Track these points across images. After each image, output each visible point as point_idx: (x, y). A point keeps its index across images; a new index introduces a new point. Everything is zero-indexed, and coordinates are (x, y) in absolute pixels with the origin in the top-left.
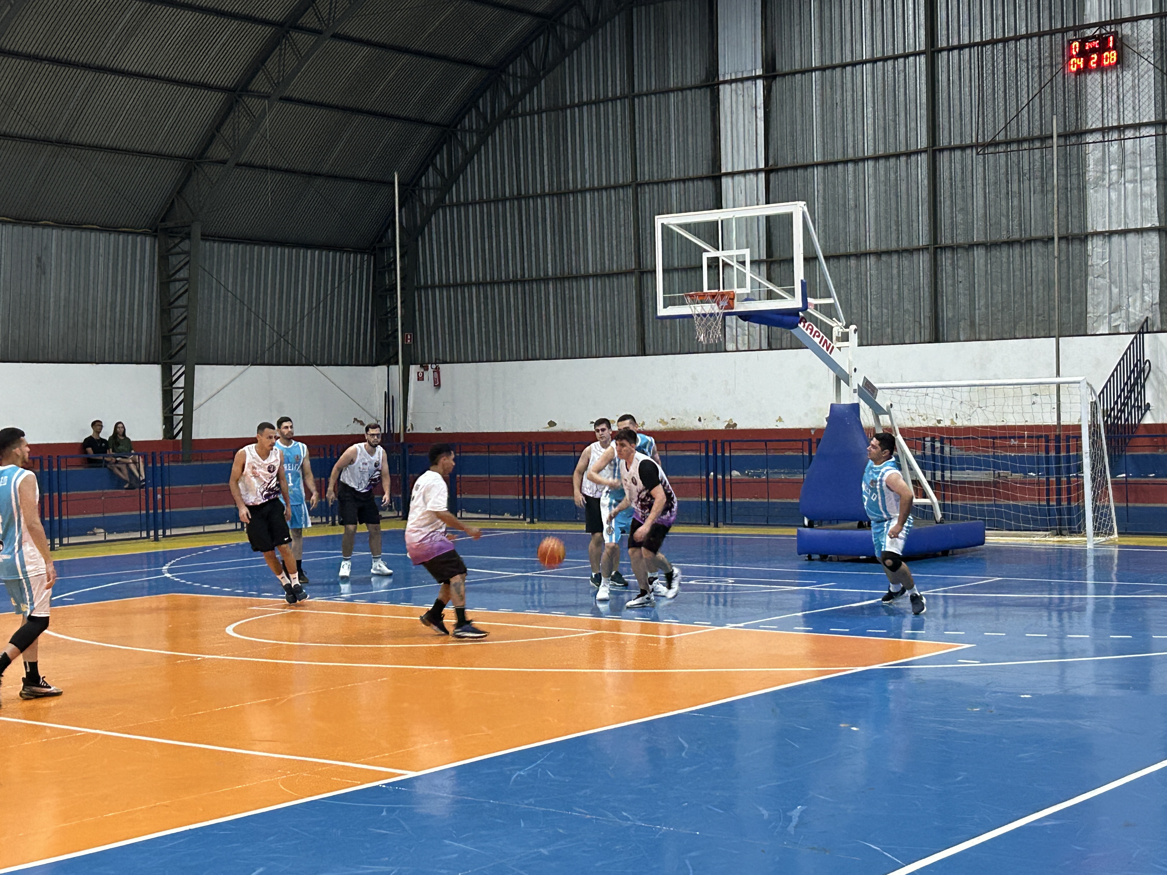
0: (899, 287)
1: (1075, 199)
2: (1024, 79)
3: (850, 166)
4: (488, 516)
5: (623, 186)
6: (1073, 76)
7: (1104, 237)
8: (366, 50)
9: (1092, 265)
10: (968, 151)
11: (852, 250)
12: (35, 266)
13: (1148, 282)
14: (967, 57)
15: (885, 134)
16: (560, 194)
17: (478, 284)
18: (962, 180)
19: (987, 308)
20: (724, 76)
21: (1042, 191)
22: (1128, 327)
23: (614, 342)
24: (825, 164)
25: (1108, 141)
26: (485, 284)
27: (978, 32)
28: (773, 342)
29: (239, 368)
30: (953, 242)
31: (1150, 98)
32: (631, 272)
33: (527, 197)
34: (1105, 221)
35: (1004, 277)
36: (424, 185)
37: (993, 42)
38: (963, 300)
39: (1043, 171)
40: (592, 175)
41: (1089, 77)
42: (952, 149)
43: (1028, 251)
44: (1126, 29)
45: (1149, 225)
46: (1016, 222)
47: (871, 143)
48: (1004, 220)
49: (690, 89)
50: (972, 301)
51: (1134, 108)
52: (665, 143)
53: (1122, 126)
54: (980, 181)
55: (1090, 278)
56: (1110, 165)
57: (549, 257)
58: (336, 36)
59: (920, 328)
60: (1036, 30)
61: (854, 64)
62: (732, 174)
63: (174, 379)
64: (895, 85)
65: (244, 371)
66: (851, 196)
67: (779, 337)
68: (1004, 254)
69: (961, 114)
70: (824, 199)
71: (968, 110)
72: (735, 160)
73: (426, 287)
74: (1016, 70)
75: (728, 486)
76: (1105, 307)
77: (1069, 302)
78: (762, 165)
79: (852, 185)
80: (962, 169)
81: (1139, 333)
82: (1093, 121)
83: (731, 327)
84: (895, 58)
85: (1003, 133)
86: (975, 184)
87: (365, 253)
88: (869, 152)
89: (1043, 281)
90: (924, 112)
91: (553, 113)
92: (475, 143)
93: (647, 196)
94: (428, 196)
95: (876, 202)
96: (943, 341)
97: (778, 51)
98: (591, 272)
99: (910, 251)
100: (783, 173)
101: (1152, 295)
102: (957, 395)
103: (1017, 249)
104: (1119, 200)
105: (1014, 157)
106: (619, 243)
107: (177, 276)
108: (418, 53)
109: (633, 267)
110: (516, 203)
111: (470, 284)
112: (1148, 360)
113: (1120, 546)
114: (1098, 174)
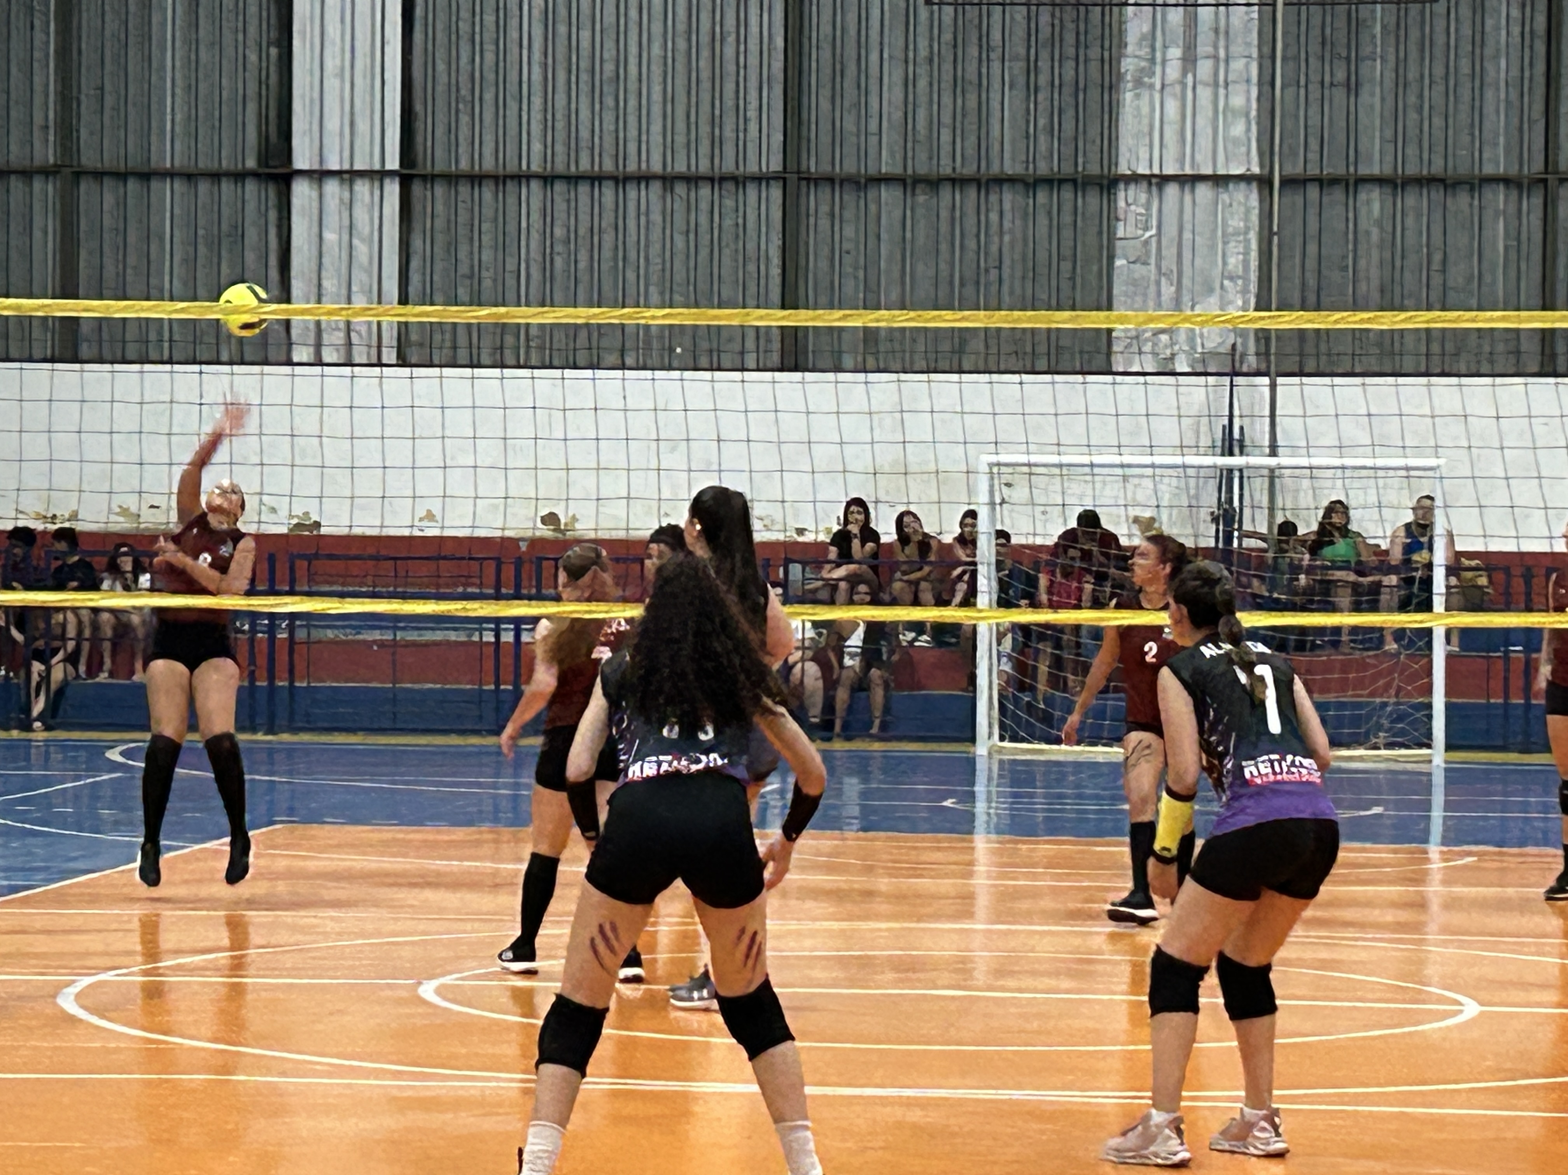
0: (713, 254)
1: (1094, 106)
9: (1123, 239)
13: (1234, 277)
18: (859, 46)
22: (1196, 362)
28: (412, 342)
30: (832, 168)
32: (45, 172)
34: (1152, 157)
38: (851, 288)
39: (1030, 46)
45: (1240, 170)
50: (872, 291)
54: (897, 53)
55: (1119, 262)
67: (425, 339)
68: (944, 202)
77: (1074, 306)
80: (860, 23)
81: (1232, 374)
86: (885, 55)
89: (1024, 259)
96: (809, 370)
99: (739, 181)
101: (1242, 304)
103: (971, 195)
104: (1182, 116)
114: (1143, 64)
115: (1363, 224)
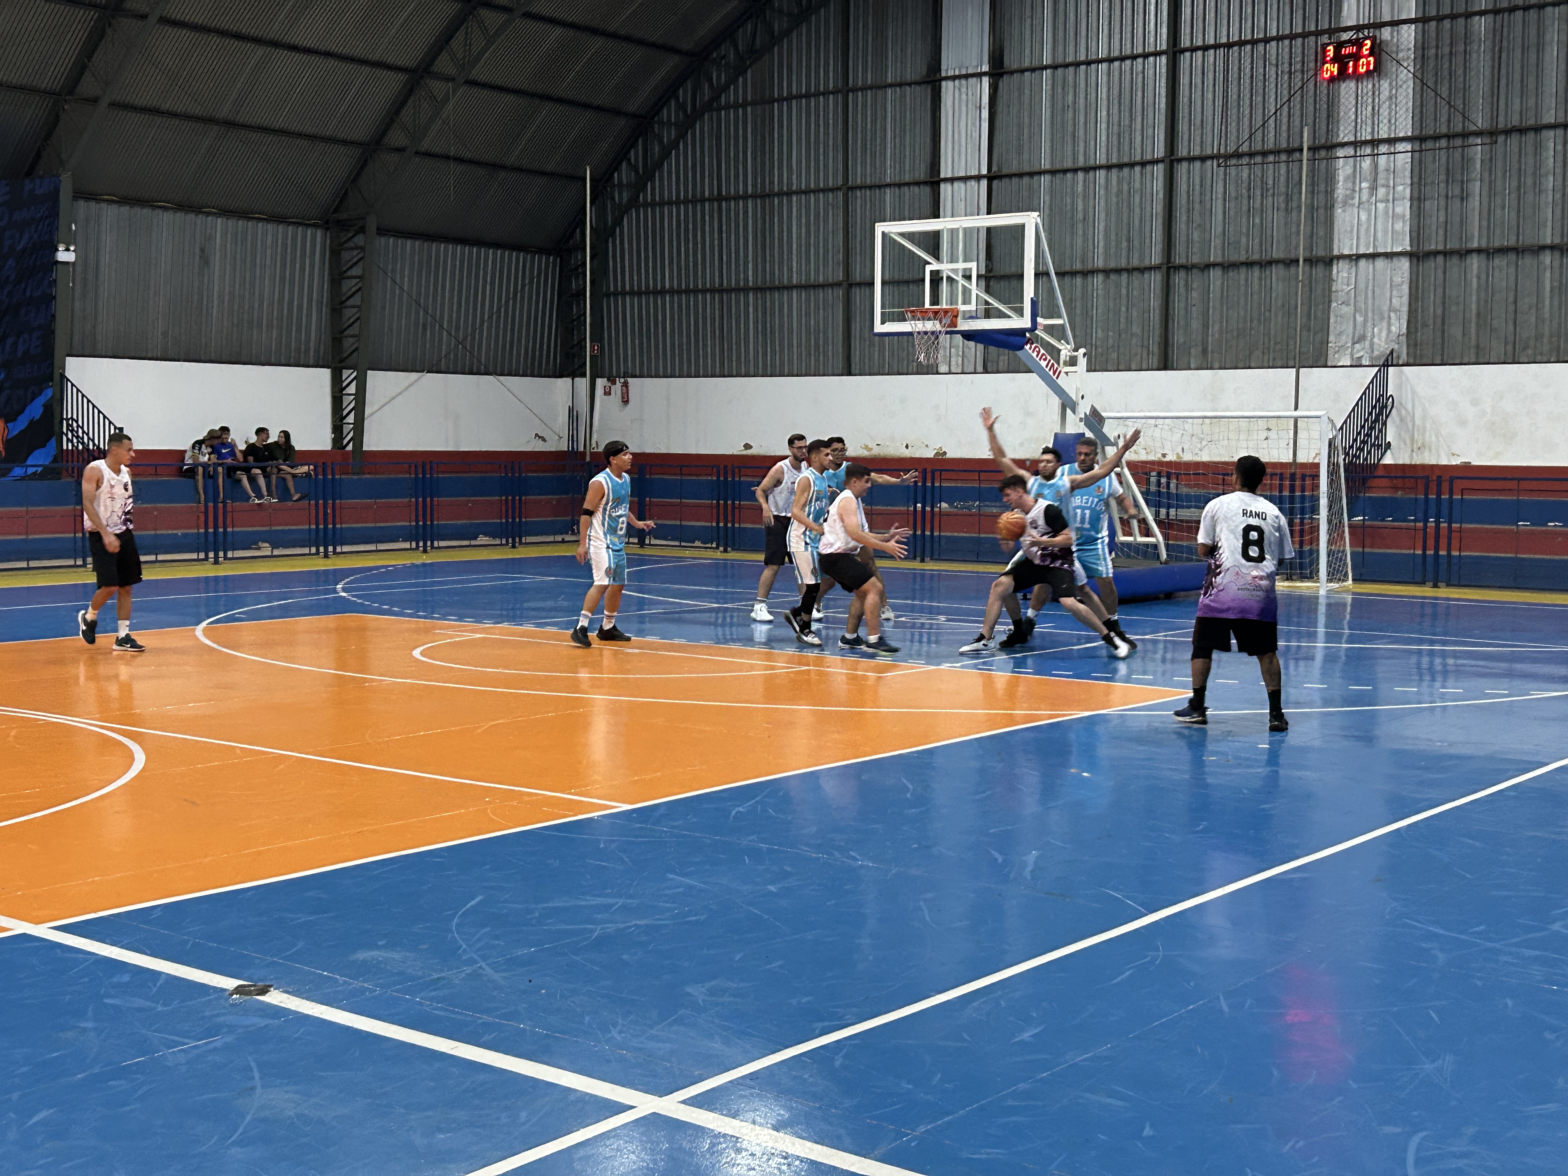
0: (1128, 309)
1: (1322, 218)
2: (1273, 86)
3: (1080, 175)
4: (677, 543)
5: (832, 190)
6: (1325, 84)
7: (1351, 260)
8: (558, 31)
9: (1336, 291)
10: (1209, 163)
11: (1078, 266)
12: (197, 257)
13: (1395, 311)
14: (1212, 59)
15: (1119, 141)
16: (765, 196)
17: (672, 292)
18: (1201, 194)
19: (1221, 334)
20: (947, 70)
21: (1287, 209)
22: (1371, 358)
23: (817, 360)
24: (1053, 172)
25: (1360, 156)
26: (679, 292)
27: (1225, 33)
28: (989, 364)
29: (414, 376)
30: (1187, 261)
31: (1407, 110)
32: (838, 284)
33: (728, 199)
34: (1352, 244)
35: (1242, 301)
36: (616, 182)
37: (1241, 43)
38: (1196, 325)
39: (1288, 187)
40: (799, 175)
41: (1343, 86)
42: (1191, 159)
43: (1268, 272)
44: (1386, 33)
45: (1399, 249)
46: (1257, 241)
47: (1104, 150)
48: (1244, 240)
49: (910, 84)
50: (1206, 326)
51: (1390, 121)
52: (880, 145)
53: (1375, 140)
54: (1220, 196)
55: (1334, 305)
56: (1360, 183)
57: (750, 266)
58: (528, 15)
59: (1148, 355)
60: (1287, 32)
61: (1088, 63)
62: (952, 180)
63: (344, 384)
64: (1132, 88)
65: (419, 379)
66: (1080, 208)
67: (996, 359)
68: (1243, 276)
69: (1202, 121)
70: (1051, 210)
71: (1210, 118)
72: (955, 165)
73: (616, 294)
74: (1265, 75)
75: (937, 519)
76: (1348, 336)
77: (1309, 330)
78: (984, 171)
79: (1081, 197)
80: (1201, 181)
81: (1384, 365)
82: (1345, 134)
83: (945, 348)
84: (1134, 57)
85: (1247, 143)
86: (1214, 197)
87: (550, 255)
88: (1101, 159)
89: (1283, 305)
90: (1163, 118)
91: (759, 108)
92: (673, 137)
93: (859, 201)
94: (620, 194)
95: (1107, 215)
96: (1173, 369)
97: (1006, 44)
98: (795, 282)
99: (1142, 270)
100: (1007, 180)
101: (1399, 325)
102: (1187, 426)
103: (1256, 271)
104: (1369, 219)
105: (1258, 170)
106: (826, 252)
107: (349, 273)
108: (614, 36)
109: (841, 279)
110: (716, 204)
111: (663, 292)
112: (1391, 396)
113: (1354, 593)
114: (1348, 192)
115: (1469, 277)
